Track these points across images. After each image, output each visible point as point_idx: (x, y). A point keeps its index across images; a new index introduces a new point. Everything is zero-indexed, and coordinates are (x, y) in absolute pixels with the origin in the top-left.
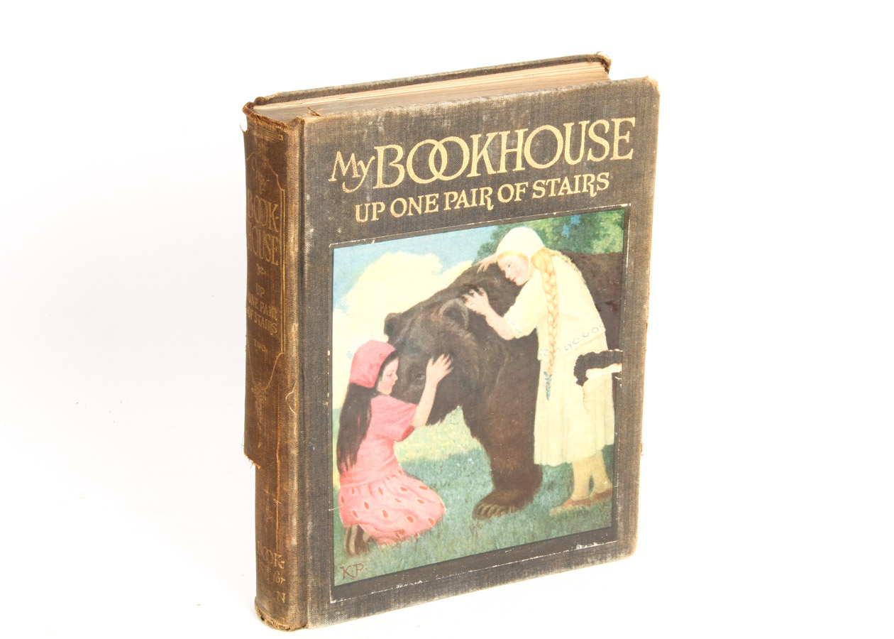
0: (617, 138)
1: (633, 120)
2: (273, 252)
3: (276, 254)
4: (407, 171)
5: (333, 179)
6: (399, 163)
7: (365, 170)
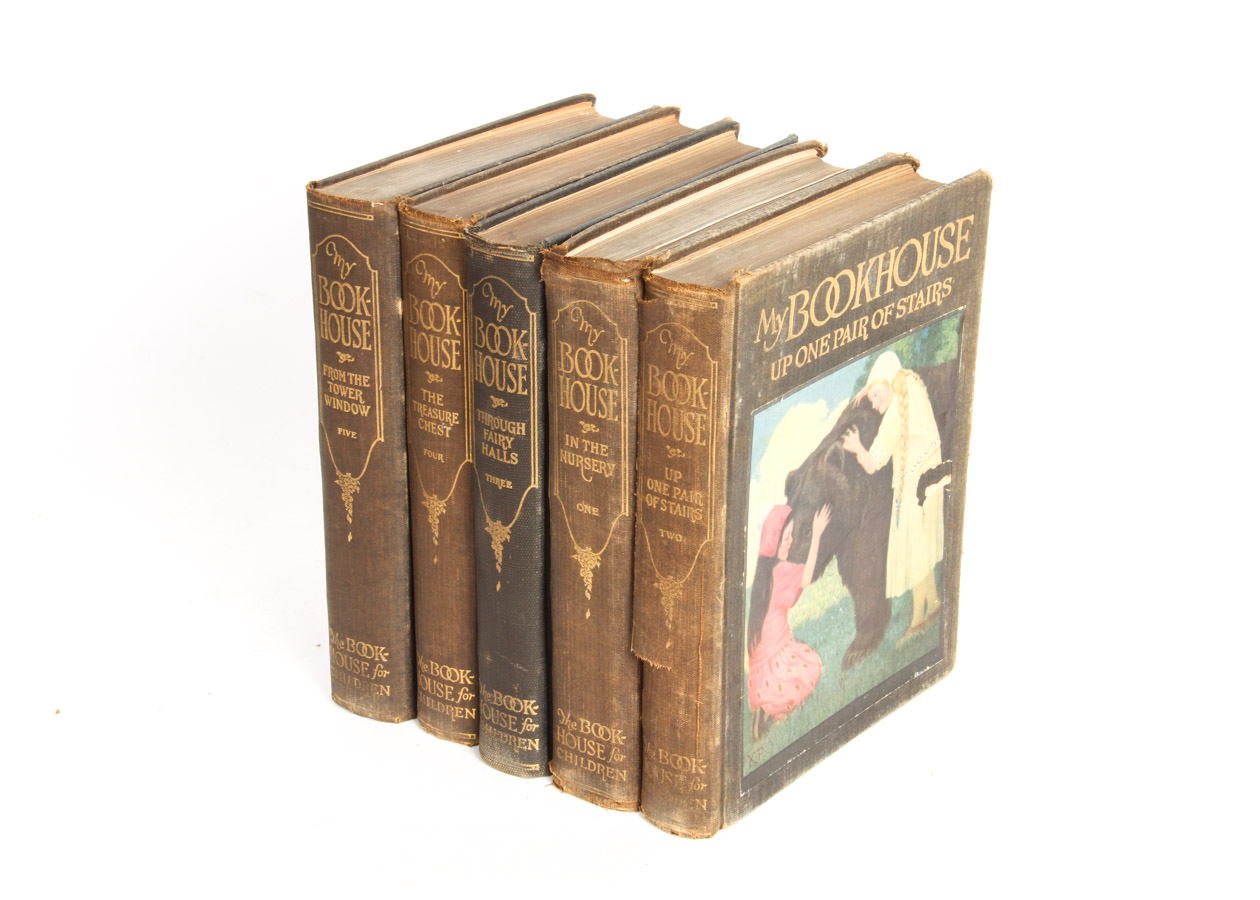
0: (959, 238)
1: (971, 218)
2: (699, 431)
3: (702, 432)
4: (809, 316)
5: (758, 340)
6: (805, 309)
7: (781, 324)
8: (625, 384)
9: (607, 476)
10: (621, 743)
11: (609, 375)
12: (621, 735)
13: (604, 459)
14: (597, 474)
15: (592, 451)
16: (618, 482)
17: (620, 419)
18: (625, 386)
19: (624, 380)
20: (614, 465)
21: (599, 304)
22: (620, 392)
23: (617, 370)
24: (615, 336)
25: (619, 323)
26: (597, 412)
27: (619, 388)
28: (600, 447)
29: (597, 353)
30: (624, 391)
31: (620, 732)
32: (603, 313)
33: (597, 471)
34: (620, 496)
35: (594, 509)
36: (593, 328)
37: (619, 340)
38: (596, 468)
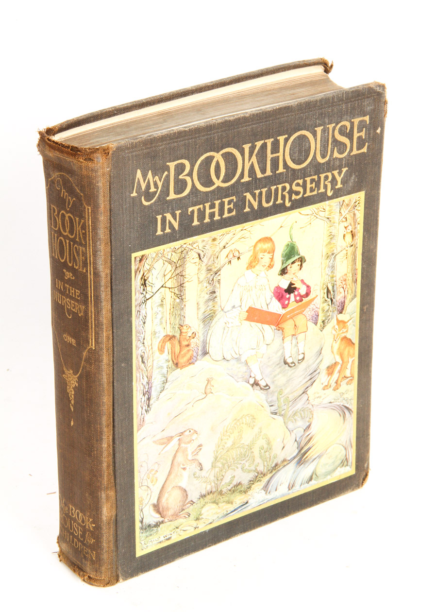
8: (89, 243)
9: (80, 315)
10: (92, 529)
11: (79, 233)
12: (92, 523)
13: (77, 301)
14: (74, 312)
15: (71, 294)
16: (87, 321)
17: (87, 271)
18: (89, 245)
19: (89, 240)
20: (84, 307)
21: (71, 177)
22: (86, 249)
23: (84, 231)
24: (82, 204)
25: (84, 194)
26: (73, 264)
27: (85, 246)
28: (75, 291)
29: (72, 216)
30: (89, 249)
31: (91, 520)
32: (74, 185)
33: (74, 310)
34: (88, 333)
35: (73, 340)
36: (69, 196)
37: (85, 208)
38: (73, 308)
